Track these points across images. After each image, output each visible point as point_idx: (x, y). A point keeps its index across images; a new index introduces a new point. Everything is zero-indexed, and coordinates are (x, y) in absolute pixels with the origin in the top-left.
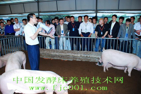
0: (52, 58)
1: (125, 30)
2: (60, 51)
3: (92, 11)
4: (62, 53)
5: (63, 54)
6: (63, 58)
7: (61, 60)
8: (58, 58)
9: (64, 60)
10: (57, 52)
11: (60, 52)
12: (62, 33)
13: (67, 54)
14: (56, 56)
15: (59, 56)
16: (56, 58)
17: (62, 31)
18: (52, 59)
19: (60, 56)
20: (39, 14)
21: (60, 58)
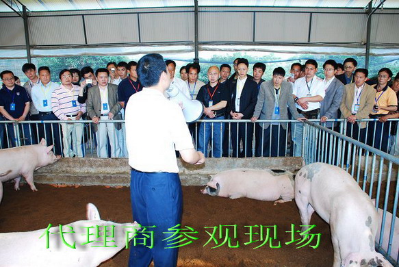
0: (79, 184)
1: (271, 98)
2: (101, 161)
3: (183, 44)
4: (106, 166)
5: (109, 170)
6: (109, 180)
7: (104, 186)
8: (97, 183)
9: (114, 185)
10: (91, 166)
11: (100, 166)
12: (103, 112)
13: (119, 169)
14: (90, 176)
15: (98, 178)
16: (89, 184)
17: (105, 105)
18: (77, 187)
19: (101, 175)
20: (29, 53)
21: (102, 181)
